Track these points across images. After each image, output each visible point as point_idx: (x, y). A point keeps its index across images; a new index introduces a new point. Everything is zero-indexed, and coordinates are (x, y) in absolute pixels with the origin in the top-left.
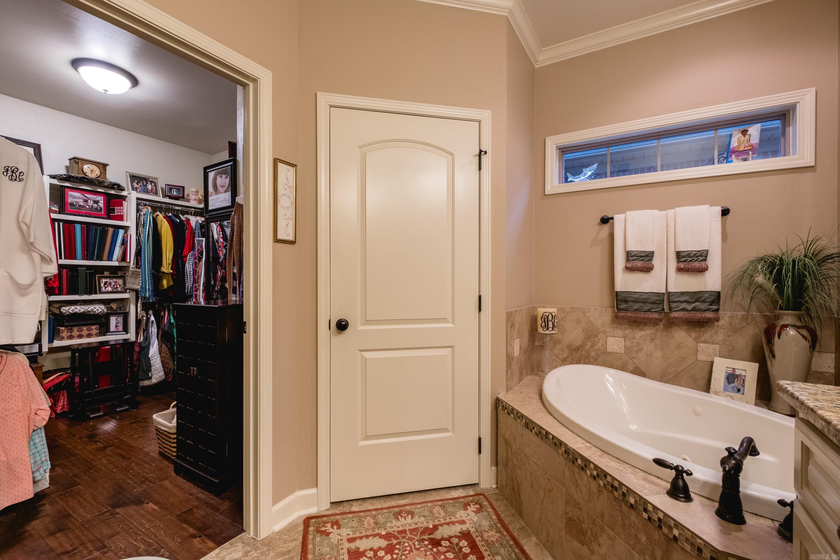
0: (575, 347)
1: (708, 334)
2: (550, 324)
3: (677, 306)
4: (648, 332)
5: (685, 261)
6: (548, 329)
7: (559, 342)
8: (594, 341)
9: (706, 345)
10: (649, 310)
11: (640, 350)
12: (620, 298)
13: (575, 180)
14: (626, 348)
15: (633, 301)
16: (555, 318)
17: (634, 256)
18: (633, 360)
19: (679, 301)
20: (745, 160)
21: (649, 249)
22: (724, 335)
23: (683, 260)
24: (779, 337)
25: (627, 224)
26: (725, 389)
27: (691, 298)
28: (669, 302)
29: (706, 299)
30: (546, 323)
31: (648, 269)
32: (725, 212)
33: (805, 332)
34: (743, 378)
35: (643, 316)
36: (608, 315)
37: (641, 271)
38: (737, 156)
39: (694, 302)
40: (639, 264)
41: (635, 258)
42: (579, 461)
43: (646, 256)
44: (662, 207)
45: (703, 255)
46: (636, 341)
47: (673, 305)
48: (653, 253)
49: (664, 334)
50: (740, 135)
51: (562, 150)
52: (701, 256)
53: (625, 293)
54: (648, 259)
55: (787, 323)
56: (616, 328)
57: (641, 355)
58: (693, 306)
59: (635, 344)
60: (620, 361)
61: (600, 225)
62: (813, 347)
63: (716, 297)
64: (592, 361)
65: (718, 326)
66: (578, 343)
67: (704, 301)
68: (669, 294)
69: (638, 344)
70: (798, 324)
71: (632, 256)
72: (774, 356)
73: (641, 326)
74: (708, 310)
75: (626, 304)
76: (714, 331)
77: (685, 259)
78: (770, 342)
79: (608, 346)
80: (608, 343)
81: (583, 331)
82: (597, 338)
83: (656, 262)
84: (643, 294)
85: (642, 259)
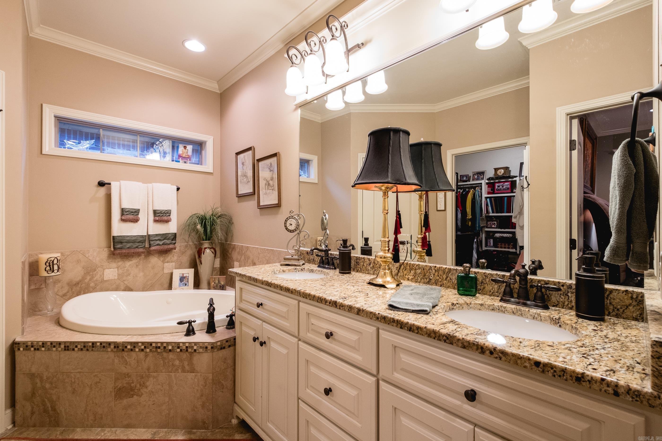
0: (75, 282)
1: (169, 257)
2: (56, 267)
3: (154, 243)
4: (134, 261)
5: (159, 216)
6: (53, 271)
7: (58, 281)
8: (93, 274)
9: (168, 264)
10: (137, 247)
11: (129, 275)
12: (116, 240)
13: (73, 147)
14: (119, 275)
15: (126, 242)
16: (60, 261)
17: (127, 212)
18: (124, 282)
19: (155, 240)
20: (185, 162)
21: (136, 207)
22: (177, 257)
23: (158, 215)
24: (204, 254)
25: (121, 189)
26: (180, 286)
27: (162, 238)
28: (149, 241)
29: (170, 238)
30: (52, 267)
31: (136, 221)
32: (178, 189)
33: (213, 250)
34: (188, 277)
35: (133, 251)
36: (105, 253)
37: (131, 222)
38: (182, 159)
39: (163, 240)
40: (131, 217)
41: (128, 213)
42: (129, 347)
43: (135, 212)
44: (145, 181)
45: (168, 213)
46: (126, 269)
47: (152, 242)
48: (139, 210)
49: (145, 261)
50: (183, 148)
51: (58, 119)
52: (167, 213)
53: (120, 237)
54: (136, 214)
55: (206, 247)
56: (111, 262)
57: (130, 277)
58: (163, 242)
59: (125, 271)
60: (115, 285)
61: (97, 187)
62: (215, 256)
63: (174, 236)
64: (91, 290)
65: (174, 252)
66: (78, 279)
67: (169, 239)
68: (149, 236)
69: (128, 270)
70: (210, 247)
71: (126, 212)
72: (201, 264)
73: (129, 258)
74: (171, 244)
75: (122, 244)
76: (172, 255)
77: (159, 214)
78: (200, 256)
79: (105, 275)
80: (105, 274)
81: (83, 268)
82: (95, 272)
83: (141, 216)
84: (132, 237)
85: (132, 214)
